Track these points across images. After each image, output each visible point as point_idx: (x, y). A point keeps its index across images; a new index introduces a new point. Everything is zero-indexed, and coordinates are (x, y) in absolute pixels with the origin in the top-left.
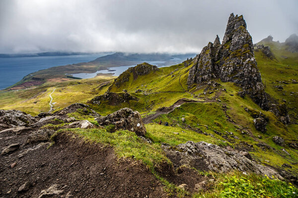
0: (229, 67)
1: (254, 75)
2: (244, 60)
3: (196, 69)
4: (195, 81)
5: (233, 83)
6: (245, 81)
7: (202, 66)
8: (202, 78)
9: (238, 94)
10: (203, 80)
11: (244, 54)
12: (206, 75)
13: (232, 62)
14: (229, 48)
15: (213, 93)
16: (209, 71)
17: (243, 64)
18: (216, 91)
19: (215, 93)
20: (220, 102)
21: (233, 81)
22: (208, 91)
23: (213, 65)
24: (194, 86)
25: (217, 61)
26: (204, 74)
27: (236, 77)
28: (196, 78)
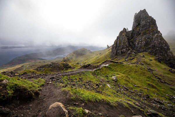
0: (141, 41)
1: (164, 45)
2: (153, 35)
3: (117, 46)
4: (116, 54)
5: (147, 53)
6: (157, 50)
7: (120, 43)
8: (121, 52)
9: (156, 60)
10: (122, 53)
11: (152, 31)
12: (124, 48)
13: (143, 37)
14: (139, 30)
15: (134, 59)
16: (126, 46)
17: (152, 38)
18: (136, 57)
19: (135, 59)
20: (143, 65)
21: (147, 51)
22: (129, 58)
23: (129, 42)
24: (116, 58)
25: (131, 39)
27: (149, 48)
28: (117, 52)
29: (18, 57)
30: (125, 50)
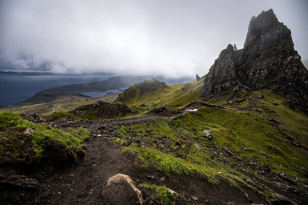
0: (260, 70)
1: (304, 77)
2: (284, 58)
3: (213, 77)
4: (212, 92)
5: (269, 91)
6: (289, 86)
7: (220, 72)
8: (222, 87)
9: (285, 104)
10: (223, 89)
11: (283, 51)
12: (228, 82)
13: (265, 63)
14: (258, 48)
15: (244, 100)
16: (232, 77)
17: (282, 64)
18: (248, 98)
19: (247, 100)
20: (261, 112)
21: (269, 88)
22: (236, 99)
23: (237, 71)
24: (211, 97)
25: (241, 65)
26: (225, 81)
27: (273, 82)
28: (213, 87)
29: (44, 90)
30: (228, 84)
